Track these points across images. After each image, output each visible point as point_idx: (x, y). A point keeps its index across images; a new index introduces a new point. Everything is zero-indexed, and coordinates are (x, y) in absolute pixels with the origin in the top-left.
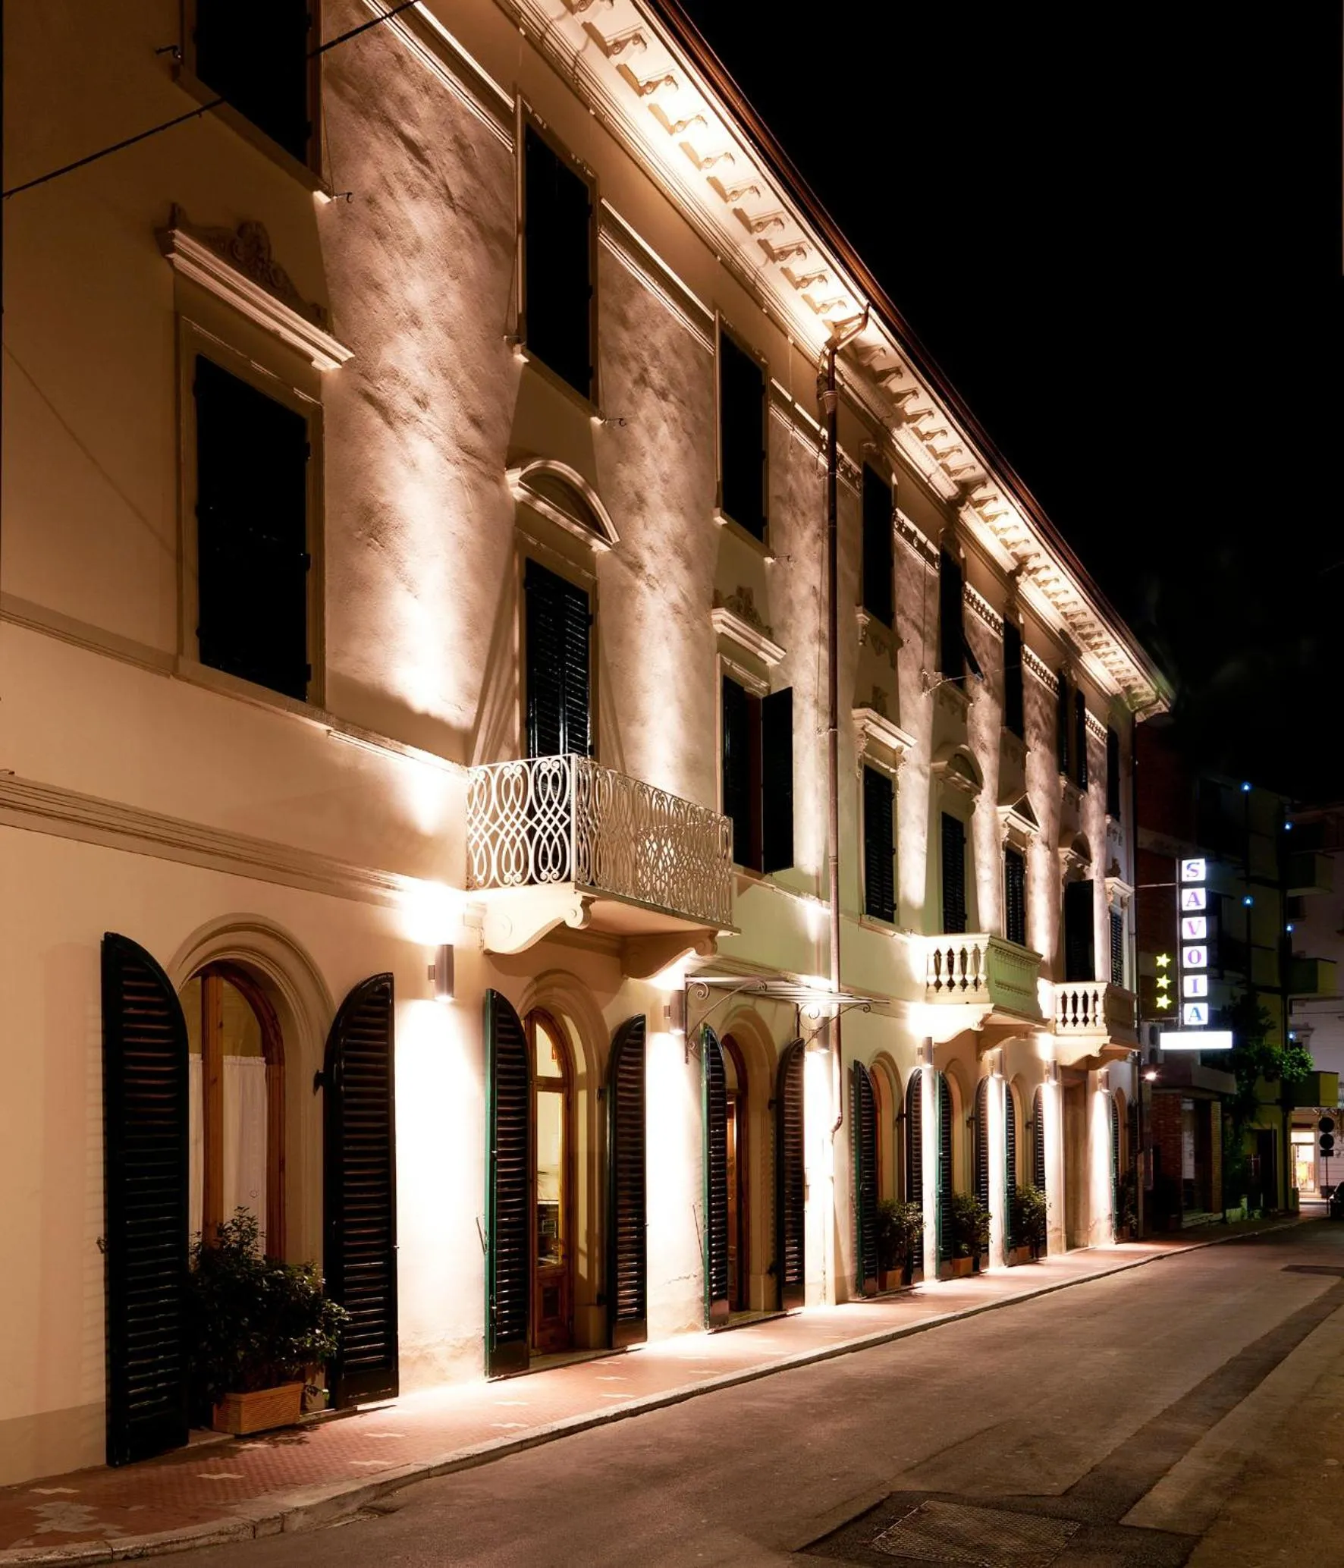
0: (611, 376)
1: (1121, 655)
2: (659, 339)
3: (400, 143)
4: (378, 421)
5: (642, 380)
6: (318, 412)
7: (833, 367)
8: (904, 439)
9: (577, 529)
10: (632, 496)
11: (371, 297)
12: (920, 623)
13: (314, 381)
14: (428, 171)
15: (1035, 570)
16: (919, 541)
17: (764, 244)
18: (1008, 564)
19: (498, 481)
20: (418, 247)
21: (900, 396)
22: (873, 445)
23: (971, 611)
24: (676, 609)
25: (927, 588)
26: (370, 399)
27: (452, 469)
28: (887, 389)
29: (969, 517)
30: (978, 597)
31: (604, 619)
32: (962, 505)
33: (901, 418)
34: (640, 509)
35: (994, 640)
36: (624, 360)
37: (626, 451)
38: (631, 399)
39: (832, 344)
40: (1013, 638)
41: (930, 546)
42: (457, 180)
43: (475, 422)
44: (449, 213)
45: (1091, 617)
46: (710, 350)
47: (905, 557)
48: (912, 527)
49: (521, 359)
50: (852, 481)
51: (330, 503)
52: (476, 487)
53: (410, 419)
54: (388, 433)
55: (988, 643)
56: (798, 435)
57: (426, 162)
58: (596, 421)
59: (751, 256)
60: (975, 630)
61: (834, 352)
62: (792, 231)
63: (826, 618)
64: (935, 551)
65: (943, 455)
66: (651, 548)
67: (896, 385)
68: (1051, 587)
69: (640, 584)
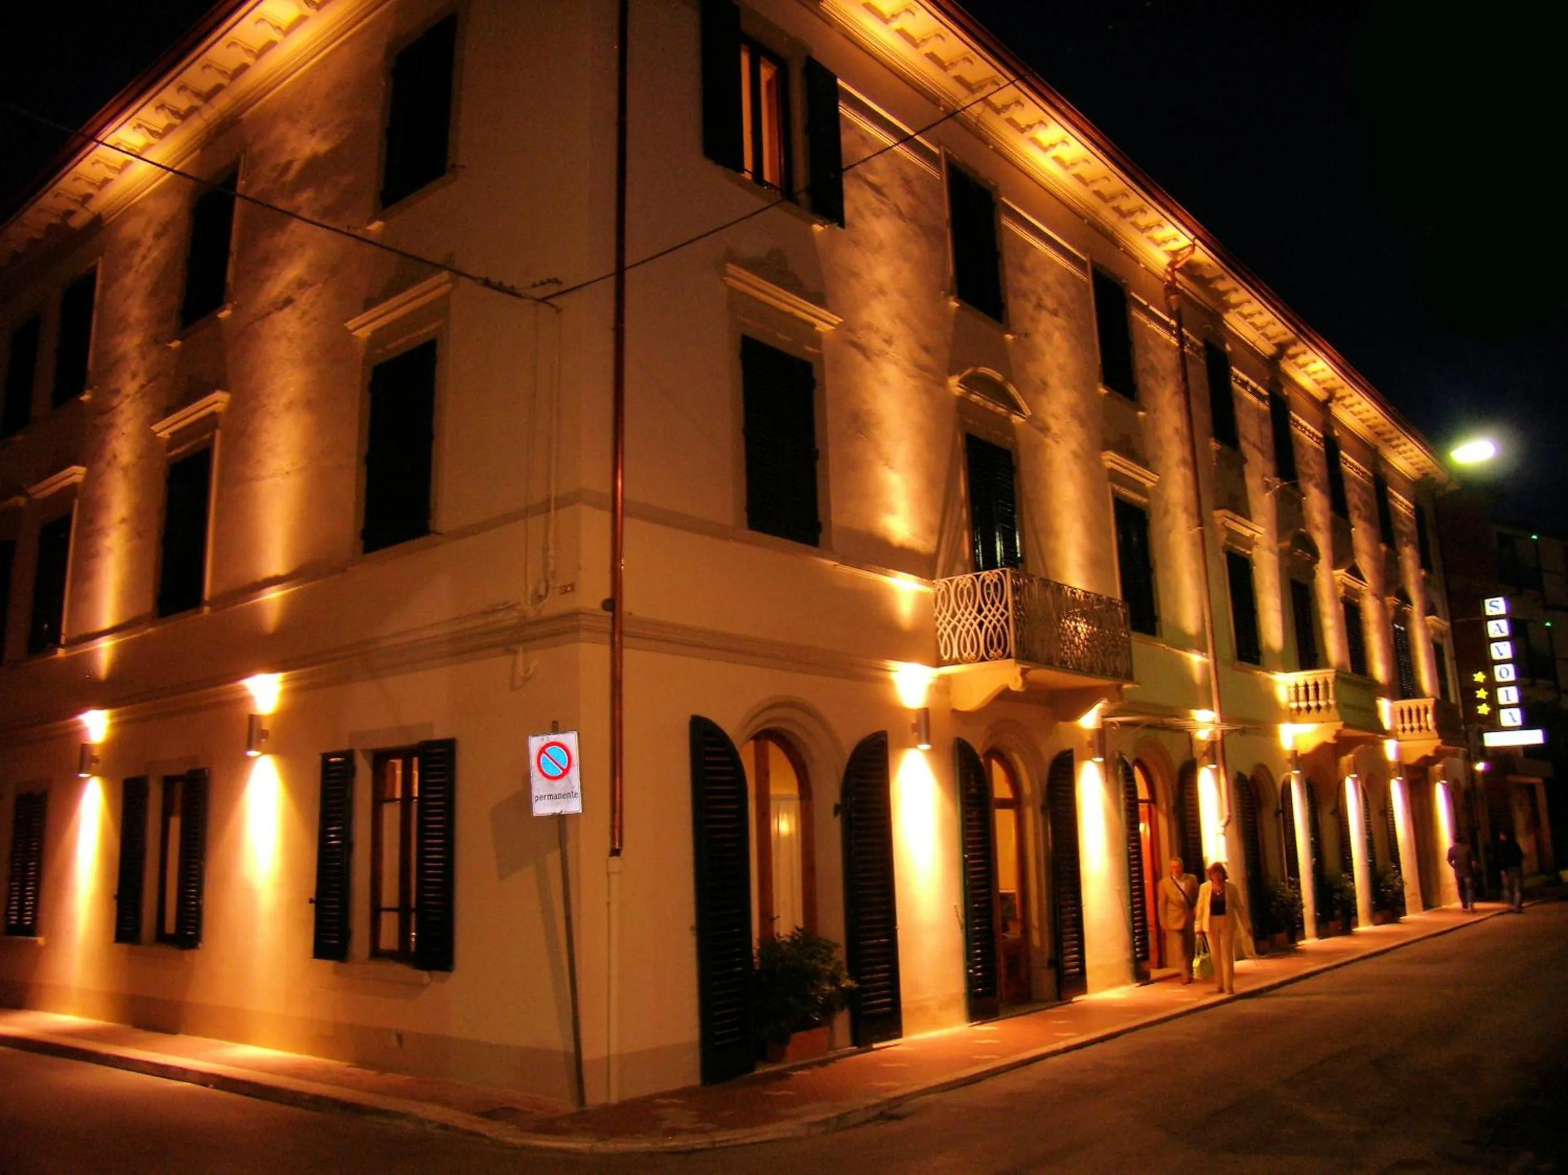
0: (1014, 305)
1: (1417, 451)
2: (1049, 278)
3: (866, 187)
4: (860, 358)
5: (1039, 306)
6: (820, 357)
7: (1175, 279)
8: (1233, 321)
9: (1000, 409)
10: (1039, 382)
11: (853, 281)
12: (1259, 444)
13: (816, 339)
14: (884, 200)
15: (1342, 398)
16: (1252, 388)
17: (1117, 210)
18: (1321, 395)
19: (943, 384)
20: (881, 246)
21: (1225, 293)
22: (1209, 326)
23: (1297, 431)
24: (1076, 455)
25: (1262, 419)
26: (855, 345)
27: (912, 382)
28: (1217, 290)
29: (1288, 367)
30: (1301, 421)
31: (1024, 467)
32: (1281, 358)
33: (1227, 307)
34: (1044, 390)
35: (1317, 450)
36: (1025, 296)
37: (1031, 353)
38: (1033, 319)
39: (1172, 264)
40: (1331, 447)
41: (1260, 389)
42: (904, 201)
43: (926, 349)
44: (900, 223)
45: (1389, 426)
46: (1085, 279)
47: (1241, 399)
48: (1246, 378)
49: (954, 305)
50: (1197, 352)
51: (831, 413)
52: (928, 392)
53: (882, 353)
54: (867, 365)
55: (1311, 450)
56: (1153, 326)
57: (884, 195)
58: (1009, 337)
59: (1108, 216)
60: (1301, 444)
61: (1174, 270)
62: (1135, 199)
63: (1187, 448)
64: (1265, 393)
65: (1262, 328)
66: (1055, 416)
67: (1221, 286)
68: (1356, 408)
69: (1049, 441)
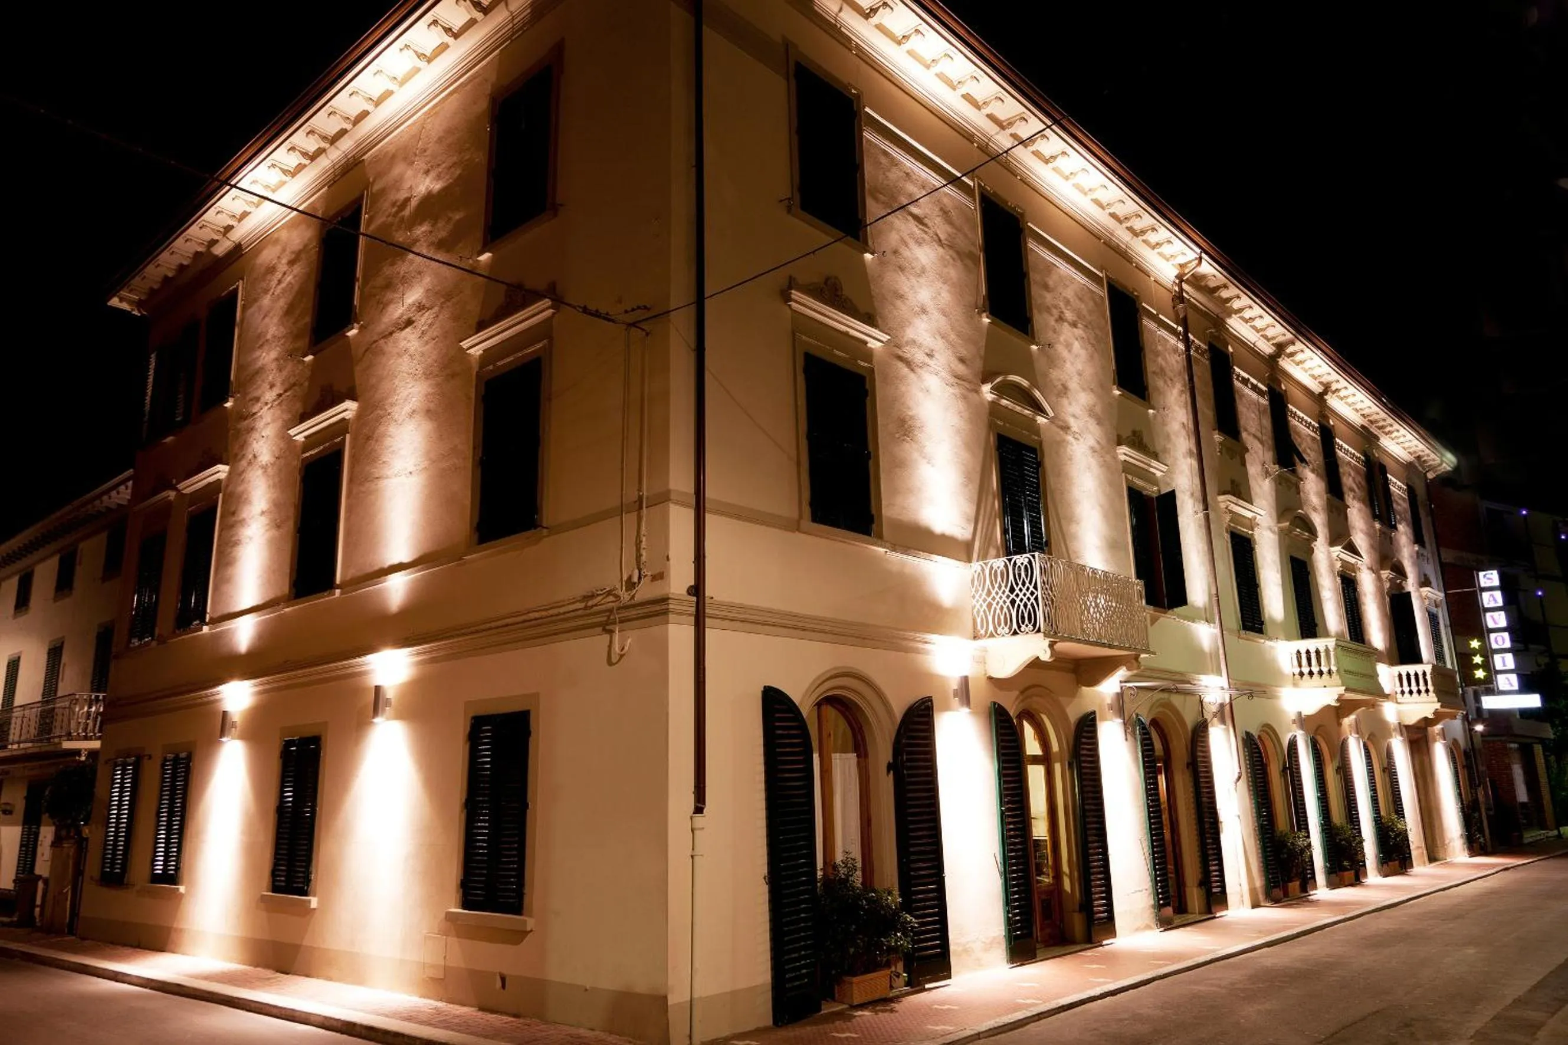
0: (1039, 319)
1: (1409, 437)
2: (1069, 293)
3: (910, 218)
4: (905, 370)
5: (1061, 319)
6: (872, 370)
7: (1181, 290)
8: (1235, 324)
9: (1027, 412)
10: (1060, 387)
11: (898, 303)
12: (1259, 434)
13: (868, 355)
14: (926, 229)
15: (1337, 390)
16: (1252, 384)
17: (1130, 229)
18: (1317, 389)
19: (977, 391)
20: (923, 271)
21: (1229, 300)
22: (1213, 331)
23: (1294, 422)
24: (1093, 450)
25: (1261, 412)
26: (900, 358)
27: (951, 390)
28: (1220, 297)
29: (1285, 364)
30: (1298, 413)
31: (1048, 462)
32: (1280, 357)
33: (1231, 312)
34: (1065, 394)
35: (1314, 439)
36: (1048, 310)
37: (1053, 361)
38: (1055, 331)
39: (1180, 277)
40: (1327, 435)
41: (1260, 385)
42: (942, 229)
43: (962, 360)
44: (940, 250)
45: (1383, 415)
46: (1101, 293)
47: (1242, 396)
48: (1246, 376)
49: (986, 320)
50: (1202, 354)
51: (880, 420)
52: (965, 397)
53: (925, 365)
54: (912, 375)
55: (1309, 439)
56: (1163, 333)
57: (925, 225)
58: (1034, 347)
59: (1122, 236)
60: (1298, 434)
61: (1181, 281)
62: (1147, 219)
63: (1193, 440)
64: (1264, 388)
65: (1262, 330)
66: (1074, 416)
67: (1225, 294)
68: (1351, 400)
69: (1070, 438)
